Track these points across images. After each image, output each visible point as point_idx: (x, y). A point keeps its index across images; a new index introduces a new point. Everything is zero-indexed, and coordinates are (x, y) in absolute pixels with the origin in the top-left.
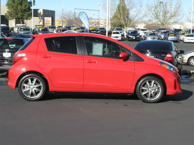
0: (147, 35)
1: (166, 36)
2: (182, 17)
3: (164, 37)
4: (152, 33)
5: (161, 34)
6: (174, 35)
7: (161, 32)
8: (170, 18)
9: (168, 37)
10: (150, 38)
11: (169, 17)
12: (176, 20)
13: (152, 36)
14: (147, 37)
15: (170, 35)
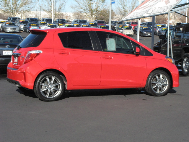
0: (6, 25)
1: (27, 27)
2: (34, 5)
3: (24, 28)
4: (11, 23)
5: (20, 24)
6: (36, 25)
7: (20, 22)
8: (22, 6)
9: (30, 27)
10: (10, 28)
11: (20, 5)
12: (28, 8)
13: (12, 26)
14: (7, 28)
15: (32, 25)
